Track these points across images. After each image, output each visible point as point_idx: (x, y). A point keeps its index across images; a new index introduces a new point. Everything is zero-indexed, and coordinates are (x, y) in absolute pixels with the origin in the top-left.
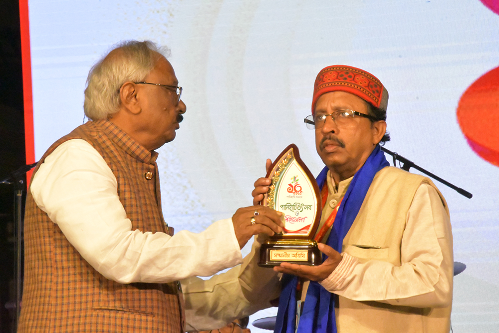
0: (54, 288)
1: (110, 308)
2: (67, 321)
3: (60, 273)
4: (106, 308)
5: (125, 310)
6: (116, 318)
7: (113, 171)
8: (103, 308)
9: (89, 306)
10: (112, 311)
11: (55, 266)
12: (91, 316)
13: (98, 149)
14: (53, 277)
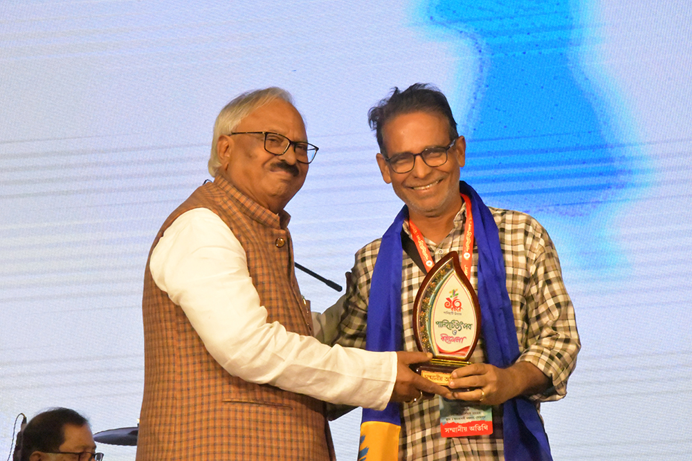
0: (178, 379)
1: (243, 401)
2: (195, 409)
3: (184, 361)
4: (238, 400)
5: (260, 402)
6: (250, 412)
7: (242, 245)
8: (234, 400)
9: (219, 398)
10: (245, 404)
11: (178, 354)
12: (221, 410)
13: (225, 219)
14: (176, 367)
